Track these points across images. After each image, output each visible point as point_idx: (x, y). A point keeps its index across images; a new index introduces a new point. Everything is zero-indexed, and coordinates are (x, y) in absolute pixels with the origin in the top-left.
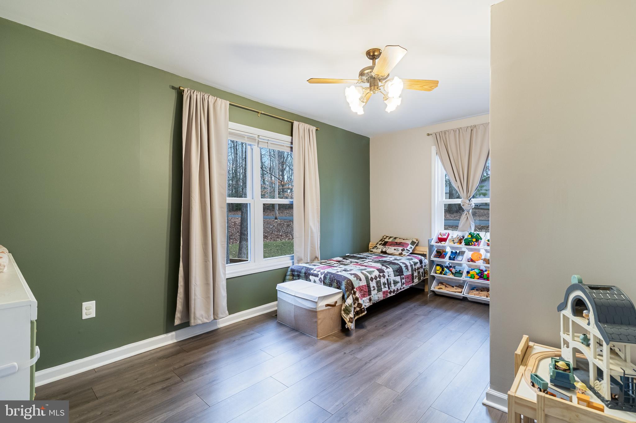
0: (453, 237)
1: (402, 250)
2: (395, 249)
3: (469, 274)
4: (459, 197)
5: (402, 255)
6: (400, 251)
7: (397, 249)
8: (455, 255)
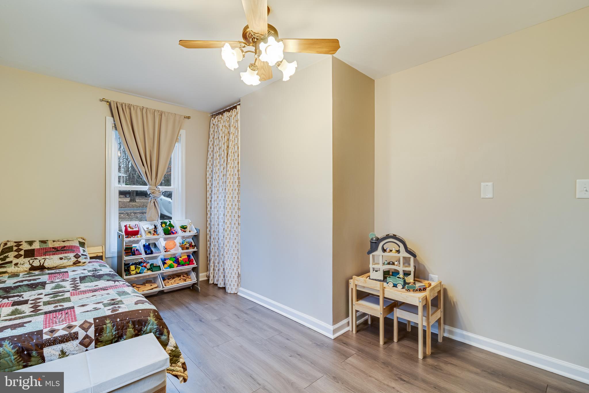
0: (148, 228)
1: (74, 256)
2: (61, 259)
3: (165, 265)
4: (145, 184)
5: (80, 264)
6: (74, 260)
7: (66, 257)
8: (148, 248)
